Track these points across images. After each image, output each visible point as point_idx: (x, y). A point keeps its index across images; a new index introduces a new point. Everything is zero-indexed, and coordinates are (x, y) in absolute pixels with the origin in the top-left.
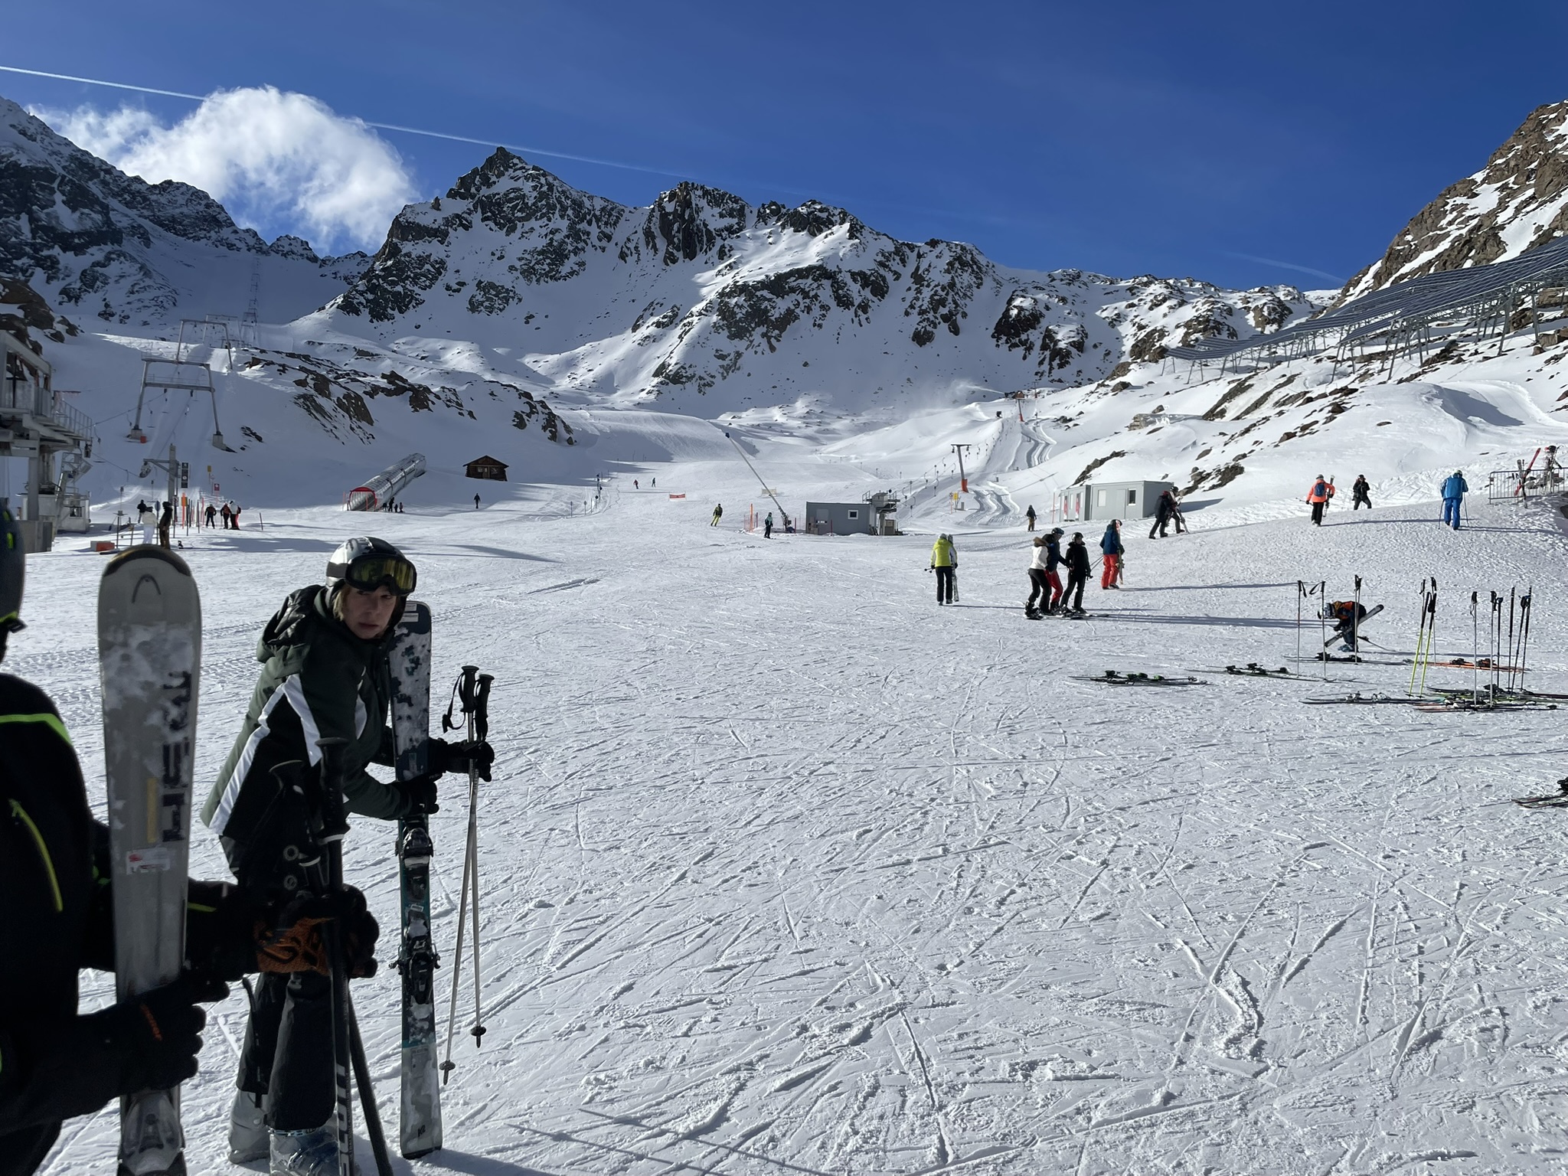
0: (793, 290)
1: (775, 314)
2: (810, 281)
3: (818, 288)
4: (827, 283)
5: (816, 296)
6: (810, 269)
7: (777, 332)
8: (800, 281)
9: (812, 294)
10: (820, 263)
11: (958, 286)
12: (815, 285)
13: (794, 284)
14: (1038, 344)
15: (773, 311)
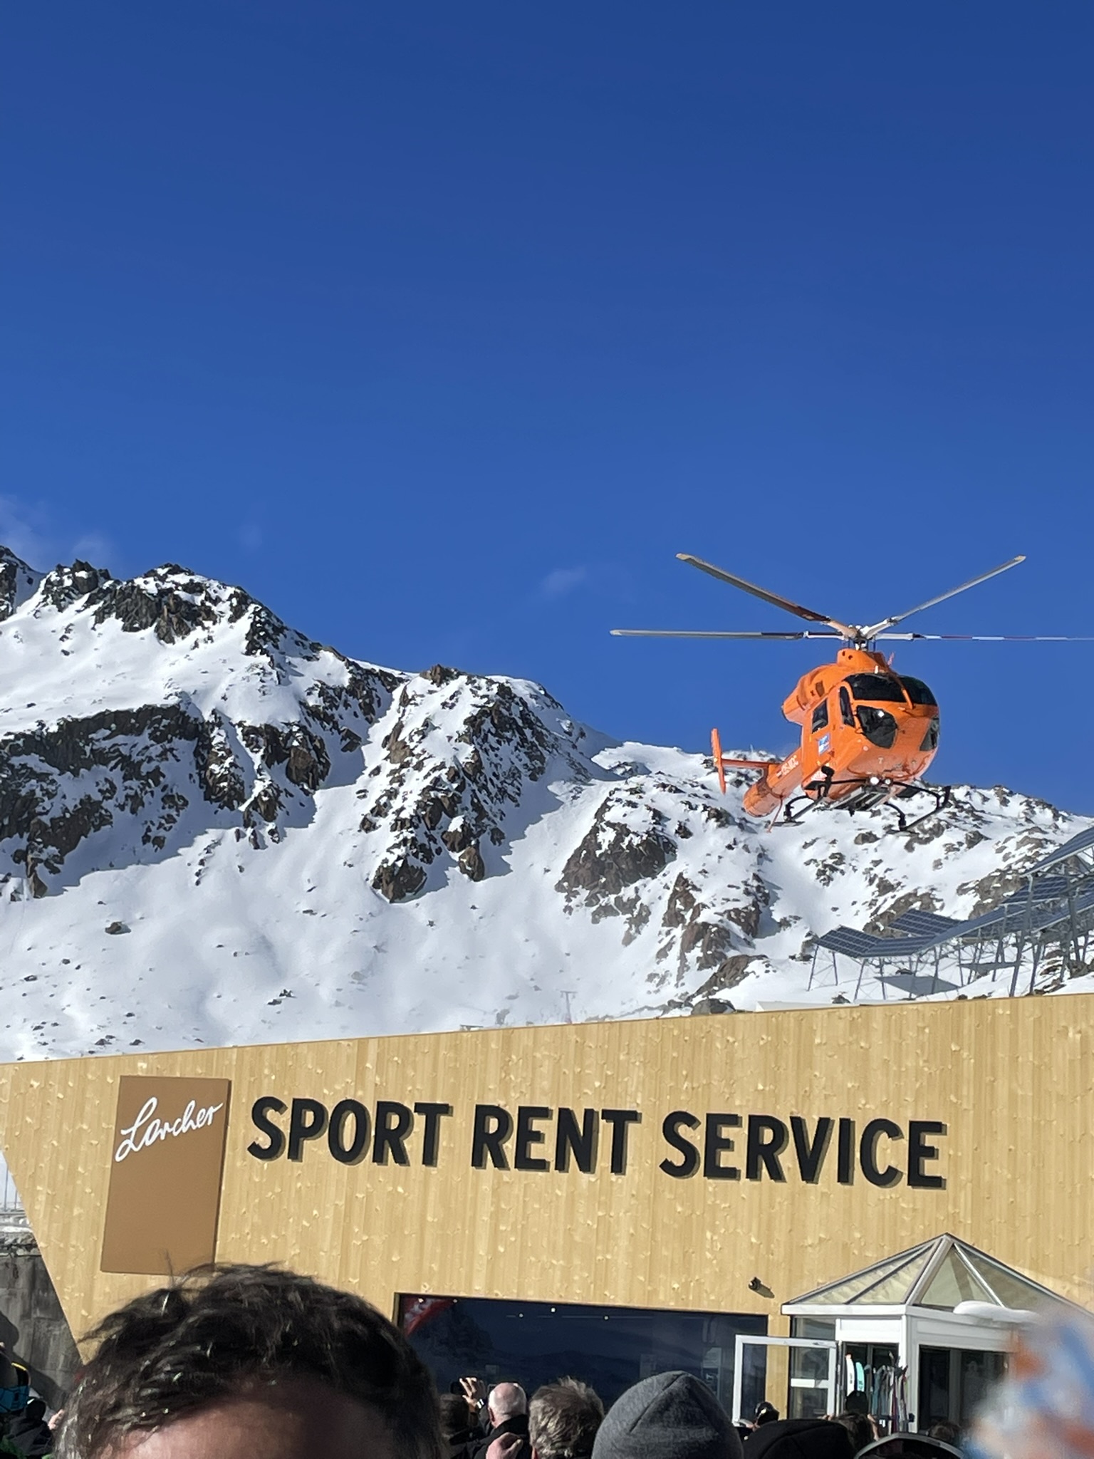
0: (101, 757)
1: (50, 810)
2: (144, 739)
3: (163, 756)
4: (183, 747)
5: (156, 774)
6: (148, 713)
7: (53, 850)
8: (120, 739)
9: (145, 769)
10: (173, 701)
11: (488, 770)
12: (156, 750)
13: (107, 744)
14: (660, 909)
15: (47, 803)
